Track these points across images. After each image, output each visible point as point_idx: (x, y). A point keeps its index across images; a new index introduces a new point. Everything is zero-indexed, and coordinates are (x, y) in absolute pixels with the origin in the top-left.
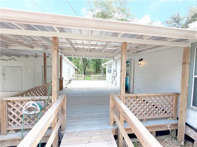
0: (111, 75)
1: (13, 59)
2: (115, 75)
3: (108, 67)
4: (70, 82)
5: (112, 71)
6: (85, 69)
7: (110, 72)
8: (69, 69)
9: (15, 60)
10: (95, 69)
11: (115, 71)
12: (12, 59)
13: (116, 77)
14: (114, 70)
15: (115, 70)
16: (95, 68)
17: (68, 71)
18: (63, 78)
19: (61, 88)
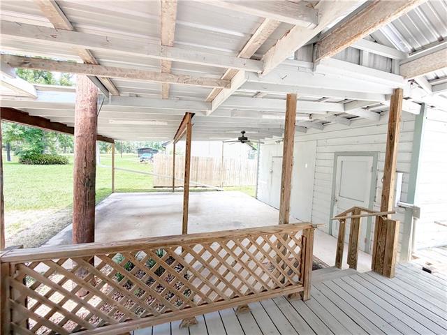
18: (418, 209)
19: (382, 264)
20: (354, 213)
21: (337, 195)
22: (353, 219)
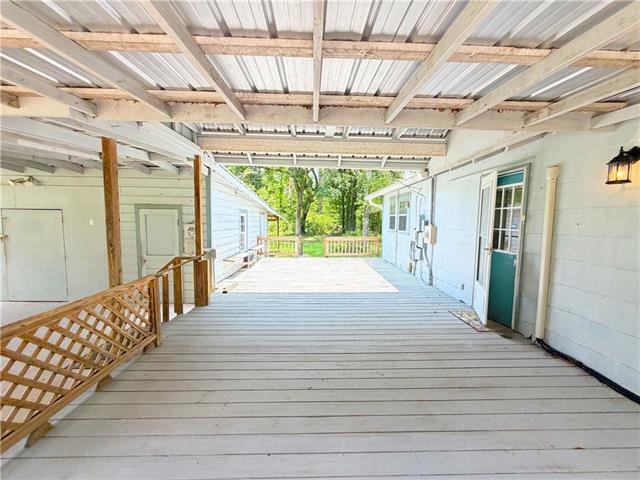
0: (405, 238)
1: (31, 179)
2: (428, 241)
3: (392, 208)
4: (246, 266)
5: (413, 223)
6: (305, 215)
7: (403, 227)
8: (244, 215)
9: (39, 183)
10: (337, 215)
11: (426, 224)
12: (26, 179)
13: (429, 247)
14: (422, 217)
15: (428, 218)
16: (339, 212)
17: (238, 225)
18: (214, 251)
19: (202, 298)
20: (175, 264)
21: (144, 255)
22: (174, 269)
